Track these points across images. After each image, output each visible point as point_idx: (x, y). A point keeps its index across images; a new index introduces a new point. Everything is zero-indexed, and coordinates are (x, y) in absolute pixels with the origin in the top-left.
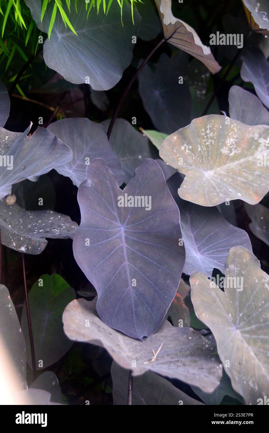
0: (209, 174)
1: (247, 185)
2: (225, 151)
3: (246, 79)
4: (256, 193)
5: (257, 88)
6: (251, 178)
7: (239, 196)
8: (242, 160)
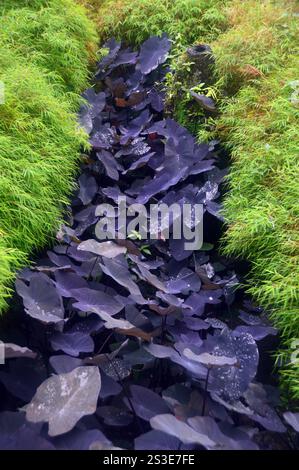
0: (62, 412)
1: (85, 405)
2: (63, 394)
3: (57, 349)
4: (92, 406)
5: (65, 350)
6: (84, 399)
7: (84, 413)
8: (76, 393)
